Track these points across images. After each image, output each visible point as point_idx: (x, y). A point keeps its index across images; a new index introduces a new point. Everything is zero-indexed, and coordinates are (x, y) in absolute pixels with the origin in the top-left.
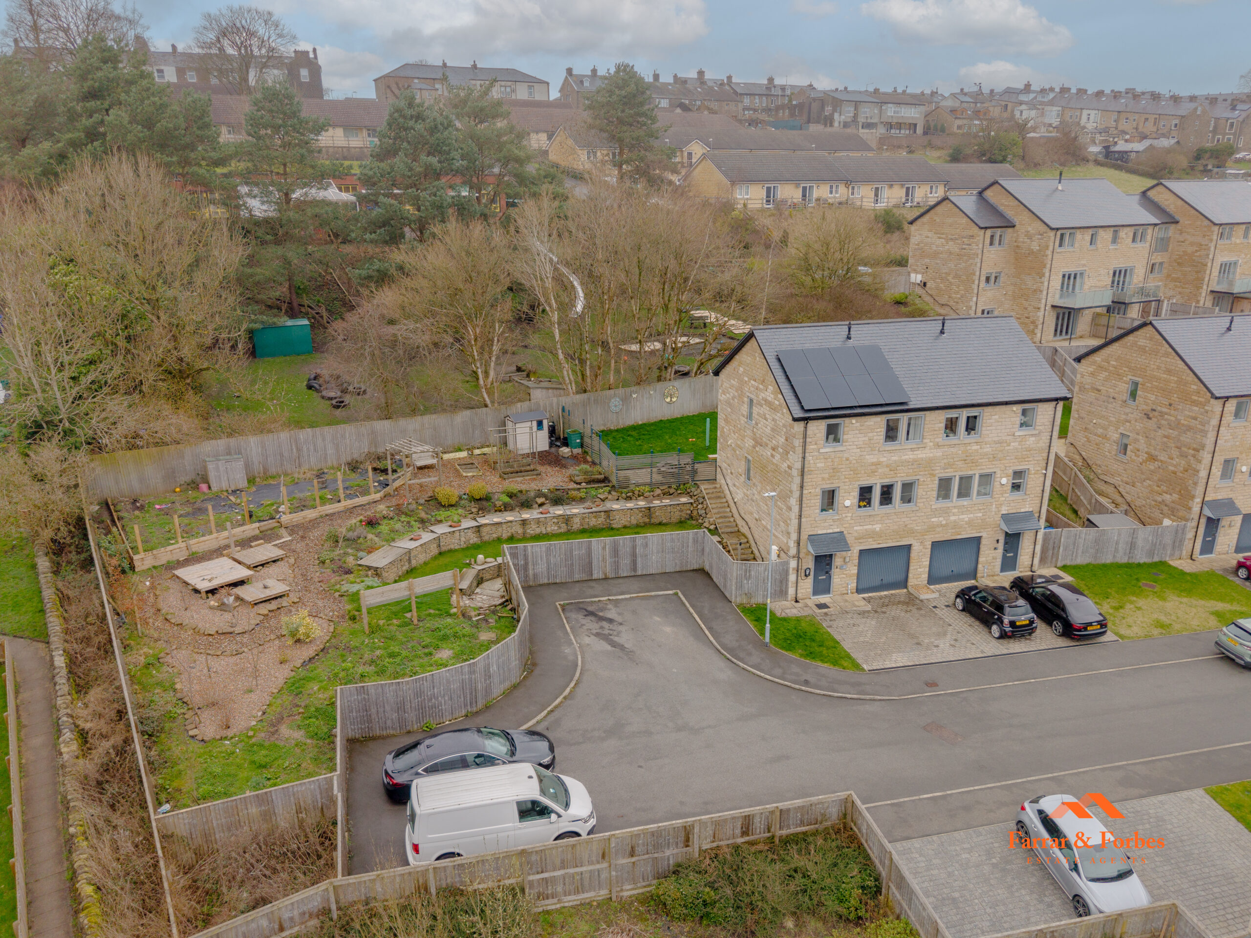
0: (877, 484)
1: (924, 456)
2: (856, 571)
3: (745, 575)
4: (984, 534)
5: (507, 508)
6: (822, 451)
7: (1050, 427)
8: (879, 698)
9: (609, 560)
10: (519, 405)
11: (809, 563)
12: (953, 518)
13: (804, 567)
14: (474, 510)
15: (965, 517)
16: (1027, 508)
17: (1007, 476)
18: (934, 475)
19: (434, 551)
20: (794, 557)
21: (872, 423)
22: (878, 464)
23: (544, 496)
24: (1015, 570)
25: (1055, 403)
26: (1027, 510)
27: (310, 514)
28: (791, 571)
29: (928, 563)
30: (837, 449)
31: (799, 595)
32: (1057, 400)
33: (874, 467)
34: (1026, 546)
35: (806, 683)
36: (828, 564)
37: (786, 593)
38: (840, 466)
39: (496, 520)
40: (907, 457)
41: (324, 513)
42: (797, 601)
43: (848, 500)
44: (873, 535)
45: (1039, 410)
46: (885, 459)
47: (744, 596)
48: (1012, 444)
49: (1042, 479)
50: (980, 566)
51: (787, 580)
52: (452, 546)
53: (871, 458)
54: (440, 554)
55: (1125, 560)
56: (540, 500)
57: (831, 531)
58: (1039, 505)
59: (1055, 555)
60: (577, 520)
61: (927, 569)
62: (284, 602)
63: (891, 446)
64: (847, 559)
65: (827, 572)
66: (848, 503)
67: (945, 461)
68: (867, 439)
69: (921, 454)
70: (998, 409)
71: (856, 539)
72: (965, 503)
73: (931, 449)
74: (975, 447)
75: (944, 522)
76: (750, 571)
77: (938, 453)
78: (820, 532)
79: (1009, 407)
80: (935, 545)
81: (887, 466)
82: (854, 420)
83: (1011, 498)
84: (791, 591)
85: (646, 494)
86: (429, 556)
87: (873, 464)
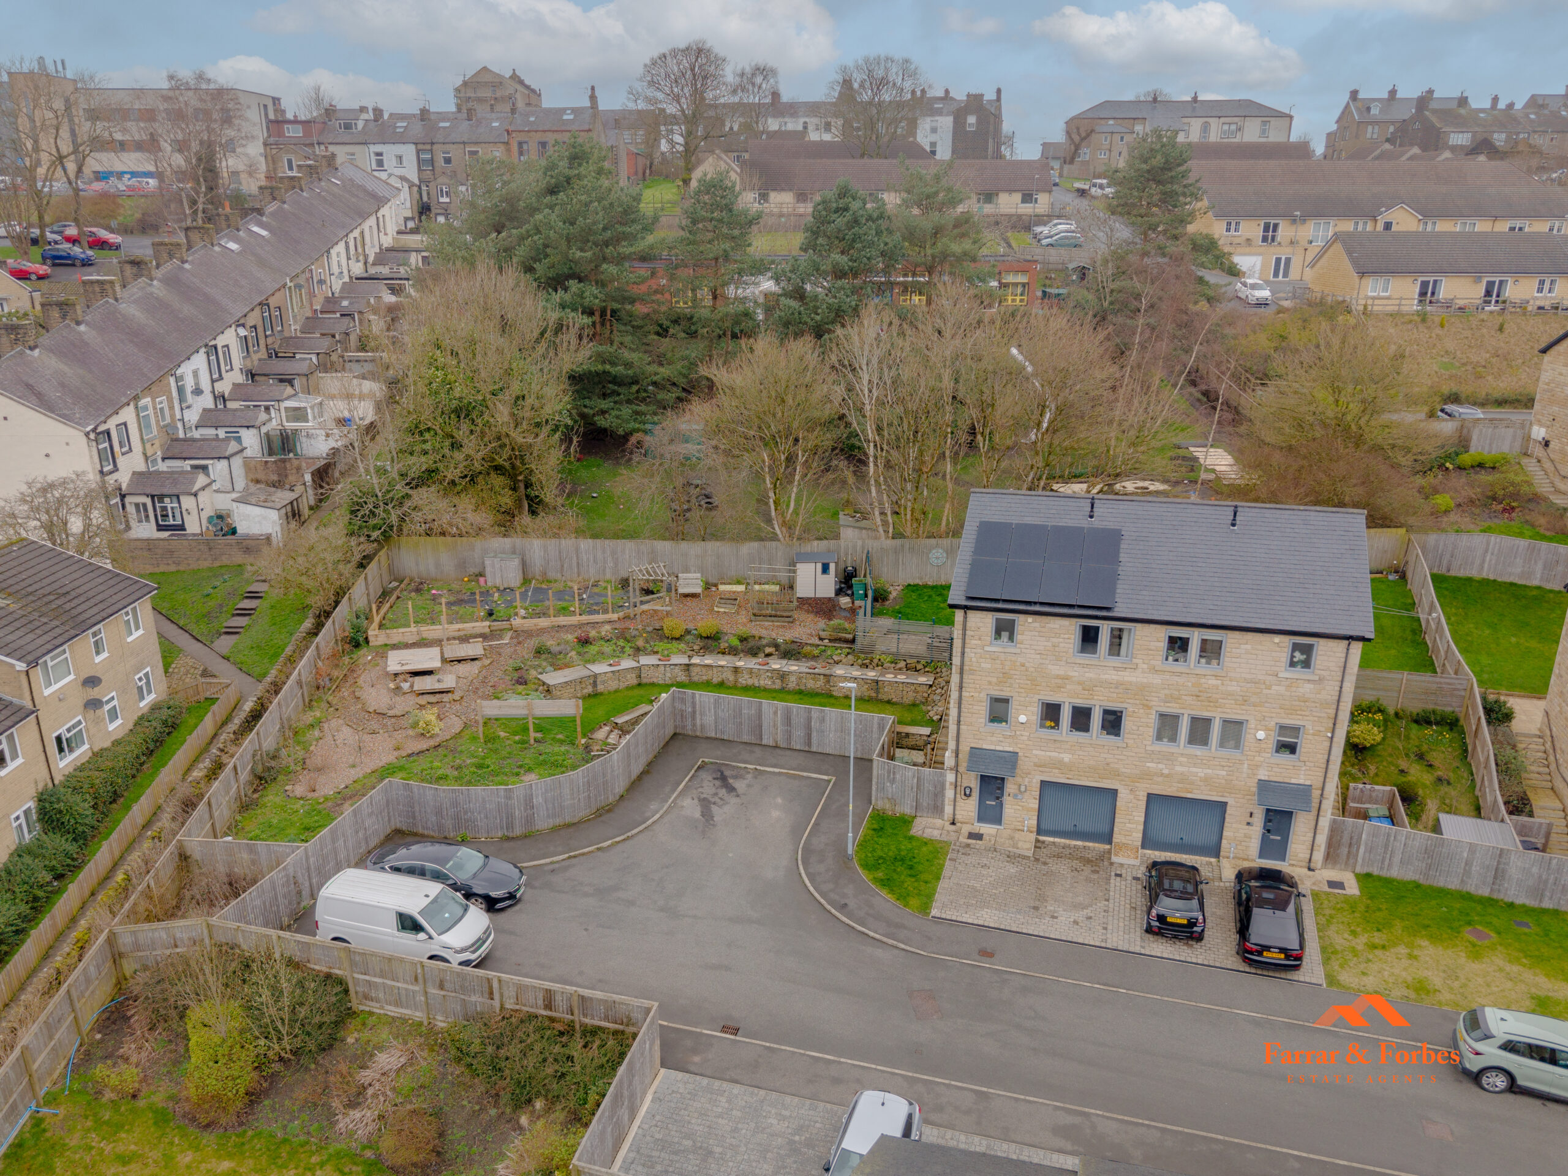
0: (1067, 703)
1: (1134, 679)
2: (1037, 806)
3: (889, 776)
4: (1230, 801)
5: (733, 651)
6: (987, 648)
7: (1340, 674)
8: (903, 946)
9: (780, 728)
10: (816, 543)
11: (974, 782)
12: (1179, 769)
13: (965, 785)
14: (696, 647)
15: (1201, 772)
16: (1301, 779)
17: (1266, 729)
18: (1149, 707)
19: (632, 680)
20: (951, 769)
21: (1057, 626)
22: (1067, 678)
23: (776, 646)
24: (1284, 860)
25: (1346, 642)
26: (1301, 782)
27: (543, 622)
28: (948, 784)
29: (1142, 819)
30: (1007, 650)
31: (958, 817)
32: (1350, 638)
33: (1060, 681)
34: (1300, 829)
35: (843, 907)
36: (999, 788)
37: (942, 811)
38: (1012, 672)
39: (708, 662)
40: (1107, 676)
41: (556, 624)
42: (953, 823)
43: (1025, 715)
44: (1059, 765)
45: (1320, 648)
46: (1076, 674)
47: (886, 801)
48: (1274, 687)
49: (1328, 744)
50: (1224, 842)
51: (943, 795)
52: (655, 680)
53: (1055, 670)
54: (639, 685)
55: (1485, 892)
56: (768, 650)
57: (998, 748)
58: (1322, 779)
59: (1351, 855)
60: (793, 678)
61: (1141, 827)
62: (446, 698)
63: (1086, 658)
64: (1023, 788)
65: (998, 798)
66: (1023, 718)
67: (1167, 692)
68: (1049, 644)
69: (1128, 677)
70: (1250, 636)
71: (1036, 765)
72: (1199, 753)
73: (1143, 672)
74: (1213, 682)
75: (1166, 771)
76: (894, 773)
77: (1156, 680)
78: (985, 747)
79: (1267, 637)
80: (1152, 799)
81: (1079, 683)
82: (1030, 619)
83: (1272, 761)
84: (948, 809)
85: (886, 665)
86: (622, 685)
87: (1058, 677)
